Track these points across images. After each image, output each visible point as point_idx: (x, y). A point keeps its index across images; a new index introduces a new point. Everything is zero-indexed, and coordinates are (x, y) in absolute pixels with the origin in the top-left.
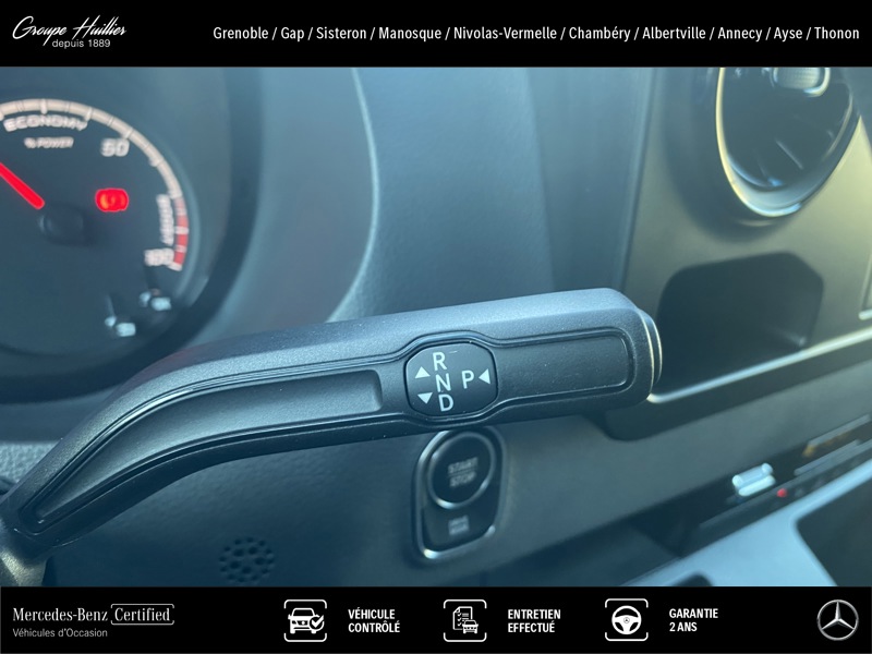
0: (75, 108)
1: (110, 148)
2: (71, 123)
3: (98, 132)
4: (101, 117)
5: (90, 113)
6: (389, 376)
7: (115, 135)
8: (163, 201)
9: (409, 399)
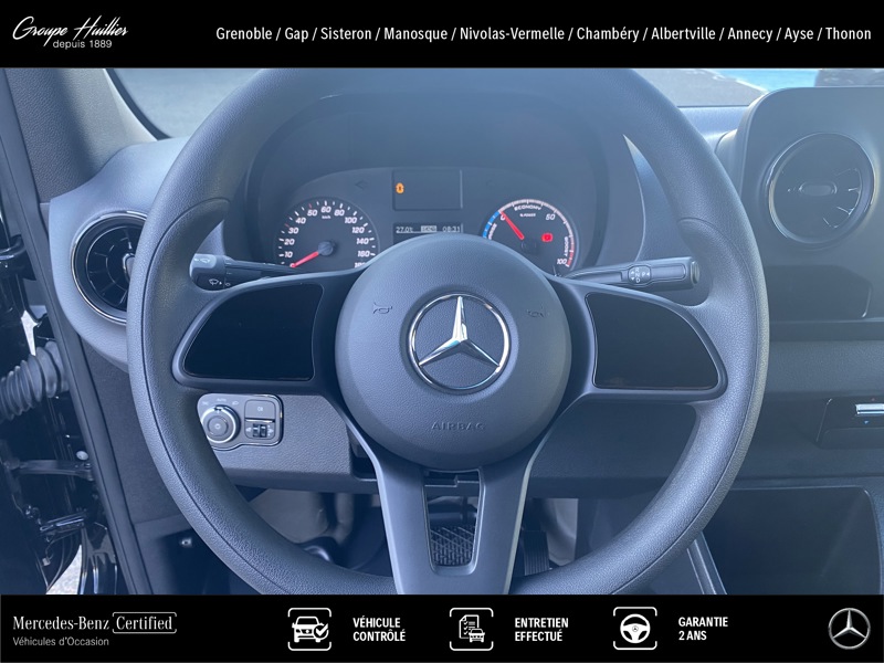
0: (538, 202)
1: (549, 217)
2: (536, 207)
3: (547, 211)
4: (547, 205)
5: (543, 204)
6: (625, 274)
7: (552, 212)
8: (566, 239)
9: (629, 280)
